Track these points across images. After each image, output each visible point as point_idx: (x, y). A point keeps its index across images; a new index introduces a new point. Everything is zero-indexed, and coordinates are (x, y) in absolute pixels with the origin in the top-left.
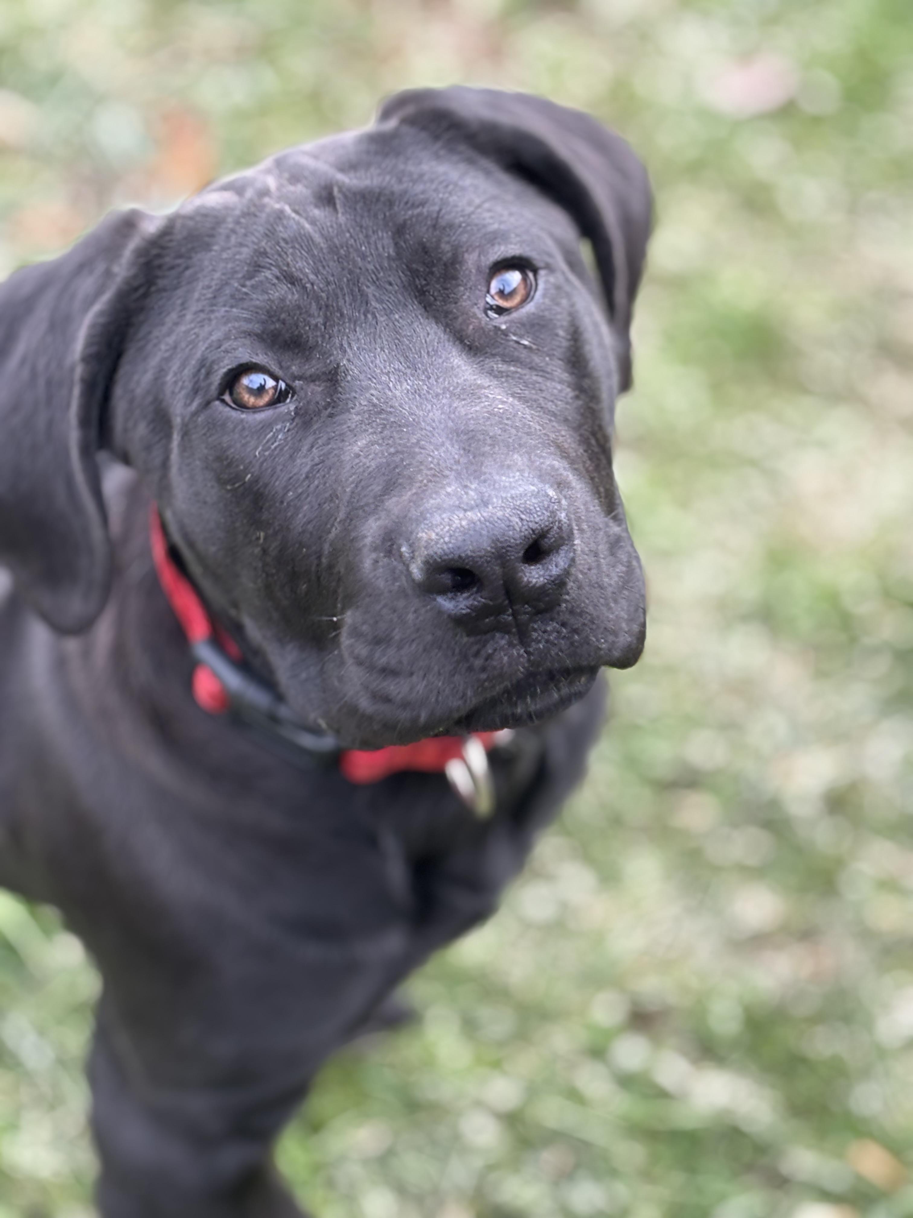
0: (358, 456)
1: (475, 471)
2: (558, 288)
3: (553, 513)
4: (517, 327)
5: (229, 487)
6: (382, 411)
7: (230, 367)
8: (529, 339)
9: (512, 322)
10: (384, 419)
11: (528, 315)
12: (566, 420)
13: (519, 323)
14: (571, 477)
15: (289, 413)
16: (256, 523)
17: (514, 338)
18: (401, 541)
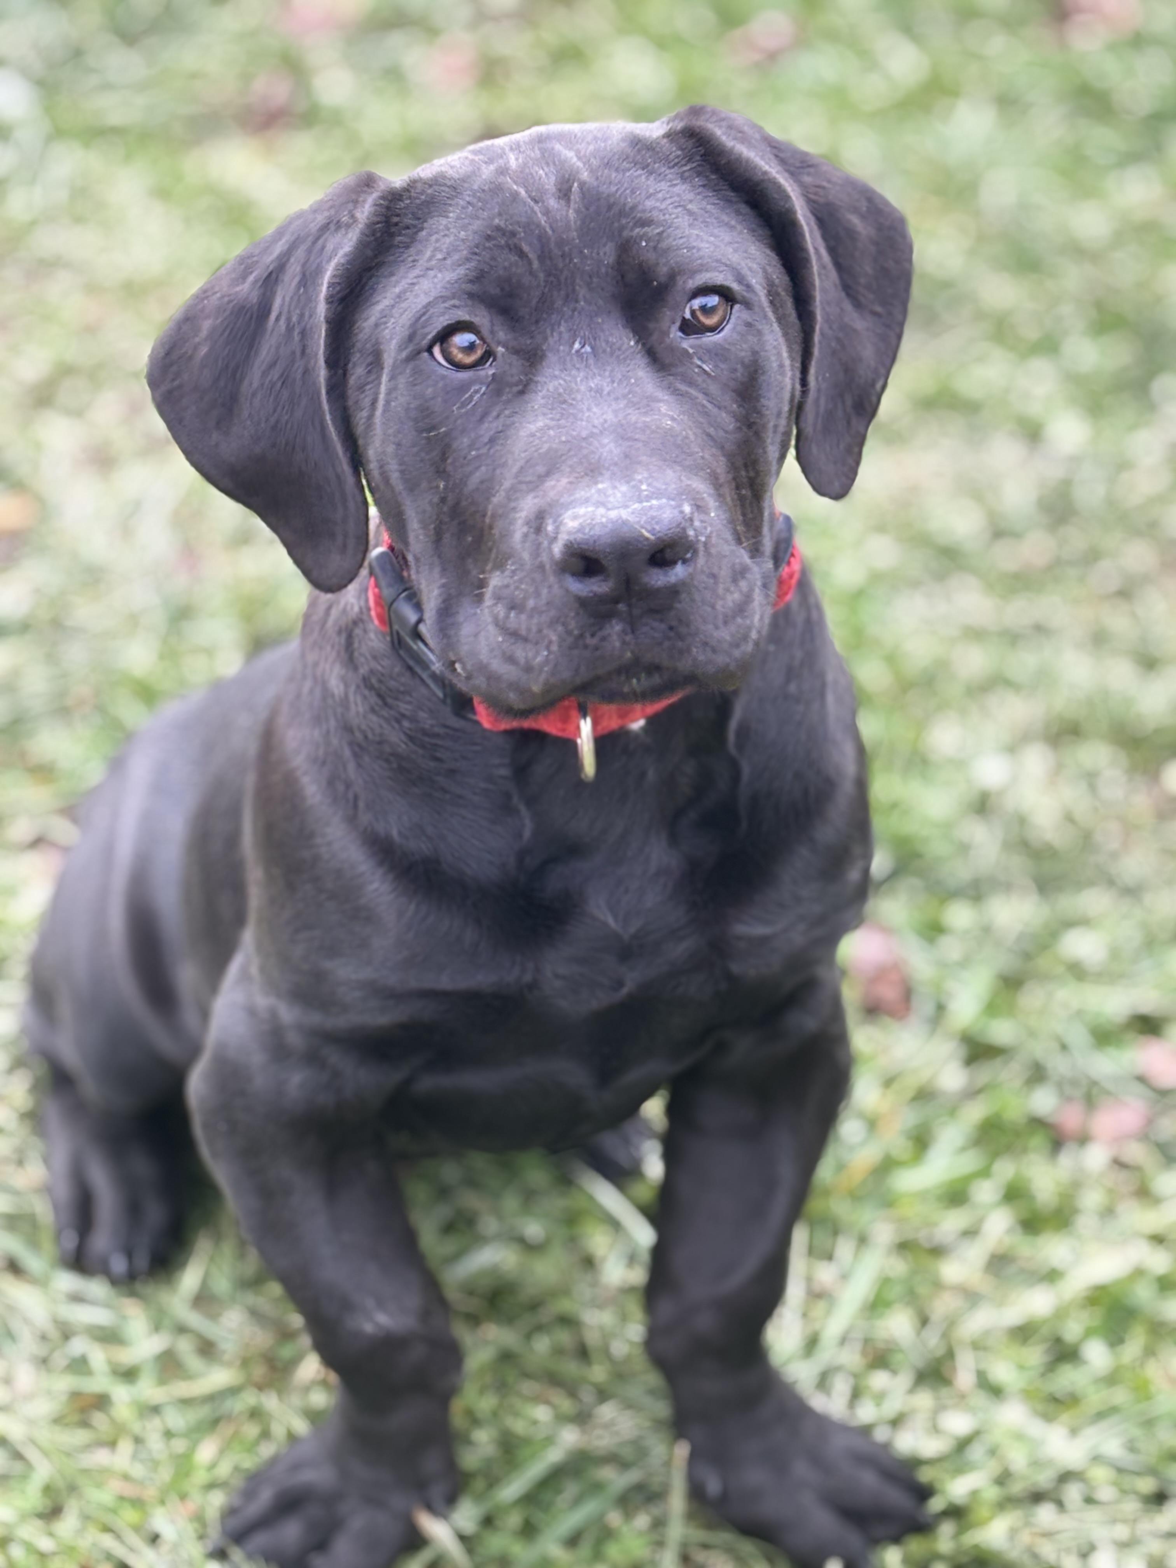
0: (533, 435)
1: (628, 476)
2: (749, 325)
3: (684, 529)
4: (703, 353)
5: (425, 435)
6: (565, 402)
7: (450, 322)
8: (711, 366)
9: (700, 346)
10: (564, 409)
11: (716, 344)
12: (722, 448)
13: (706, 350)
14: (712, 502)
15: (487, 376)
16: (441, 472)
17: (699, 363)
18: (550, 521)
